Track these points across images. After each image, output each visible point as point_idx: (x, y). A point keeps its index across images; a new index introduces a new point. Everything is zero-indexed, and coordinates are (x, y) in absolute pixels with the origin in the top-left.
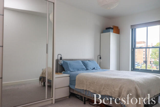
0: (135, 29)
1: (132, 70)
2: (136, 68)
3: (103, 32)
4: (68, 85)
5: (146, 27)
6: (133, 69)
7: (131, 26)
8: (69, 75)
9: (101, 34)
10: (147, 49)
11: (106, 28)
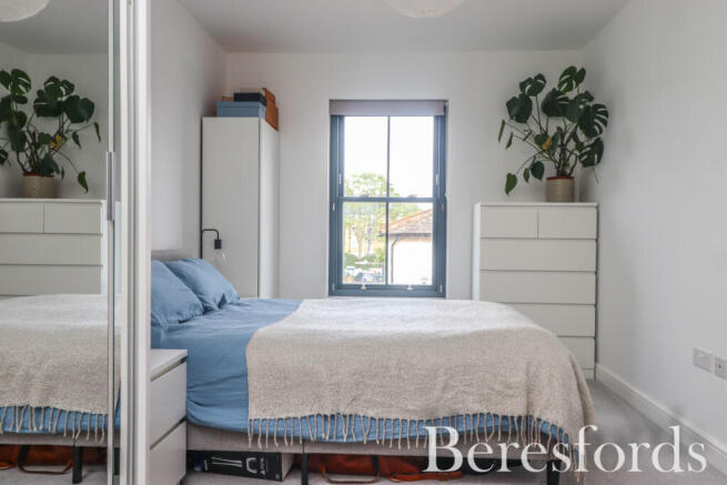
0: (341, 117)
1: (331, 294)
2: (344, 282)
3: (212, 110)
4: (182, 415)
5: (386, 118)
6: (337, 288)
7: (331, 101)
8: (182, 353)
9: (204, 119)
10: (391, 205)
11: (236, 95)
